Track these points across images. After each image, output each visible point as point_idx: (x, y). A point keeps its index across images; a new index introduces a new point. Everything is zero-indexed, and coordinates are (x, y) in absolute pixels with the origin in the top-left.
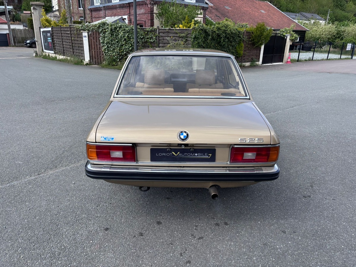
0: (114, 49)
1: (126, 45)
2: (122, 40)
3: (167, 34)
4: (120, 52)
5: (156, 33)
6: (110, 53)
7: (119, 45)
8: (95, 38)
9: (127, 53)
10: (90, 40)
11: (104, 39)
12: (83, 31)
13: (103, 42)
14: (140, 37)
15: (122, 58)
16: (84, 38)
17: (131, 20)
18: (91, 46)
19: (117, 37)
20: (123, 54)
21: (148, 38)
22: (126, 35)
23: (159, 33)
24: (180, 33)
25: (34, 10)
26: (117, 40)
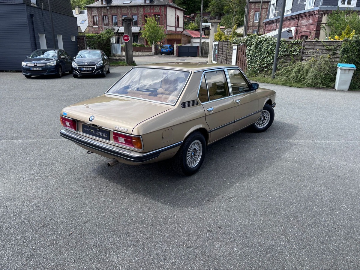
0: (256, 61)
1: (268, 58)
2: (265, 53)
3: (313, 46)
4: (261, 64)
5: (301, 45)
6: (252, 64)
7: (262, 57)
8: (243, 51)
9: (268, 65)
10: (238, 52)
11: (249, 51)
12: (234, 45)
13: (248, 55)
14: (283, 50)
15: (263, 70)
16: (234, 51)
17: (298, 32)
18: (238, 58)
19: (261, 50)
20: (264, 66)
21: (291, 51)
22: (270, 48)
23: (304, 46)
24: (328, 45)
25: (212, 27)
26: (260, 53)
